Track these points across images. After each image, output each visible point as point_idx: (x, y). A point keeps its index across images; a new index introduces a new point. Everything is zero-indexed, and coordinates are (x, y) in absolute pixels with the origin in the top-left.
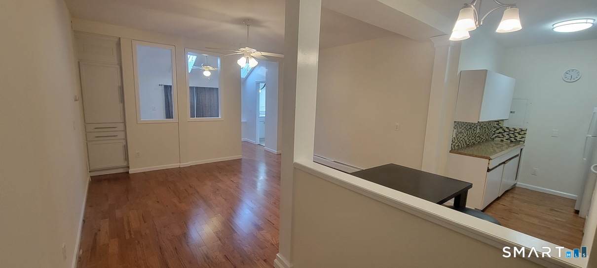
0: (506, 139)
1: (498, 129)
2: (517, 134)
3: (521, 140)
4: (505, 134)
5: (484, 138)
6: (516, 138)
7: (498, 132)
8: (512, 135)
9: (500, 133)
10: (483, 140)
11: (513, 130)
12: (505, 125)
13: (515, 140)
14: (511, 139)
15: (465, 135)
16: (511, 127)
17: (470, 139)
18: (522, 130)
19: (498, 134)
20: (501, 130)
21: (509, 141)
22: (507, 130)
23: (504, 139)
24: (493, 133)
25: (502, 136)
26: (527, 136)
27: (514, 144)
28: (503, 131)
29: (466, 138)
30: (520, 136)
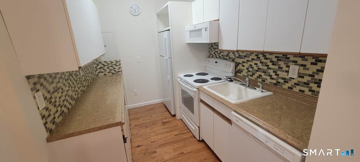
0: (108, 73)
1: (98, 65)
2: (114, 66)
3: (119, 70)
4: (105, 68)
5: (90, 79)
6: (115, 70)
7: (99, 67)
8: (111, 68)
9: (101, 68)
10: (90, 81)
11: (110, 63)
12: (103, 60)
13: (115, 72)
14: (112, 71)
15: (67, 88)
16: (108, 61)
17: (76, 88)
18: (117, 62)
19: (100, 70)
20: (101, 65)
21: (111, 74)
22: (105, 64)
23: (106, 73)
24: (95, 69)
25: (104, 71)
26: (122, 66)
27: (115, 76)
28: (103, 66)
29: (70, 93)
30: (117, 68)
